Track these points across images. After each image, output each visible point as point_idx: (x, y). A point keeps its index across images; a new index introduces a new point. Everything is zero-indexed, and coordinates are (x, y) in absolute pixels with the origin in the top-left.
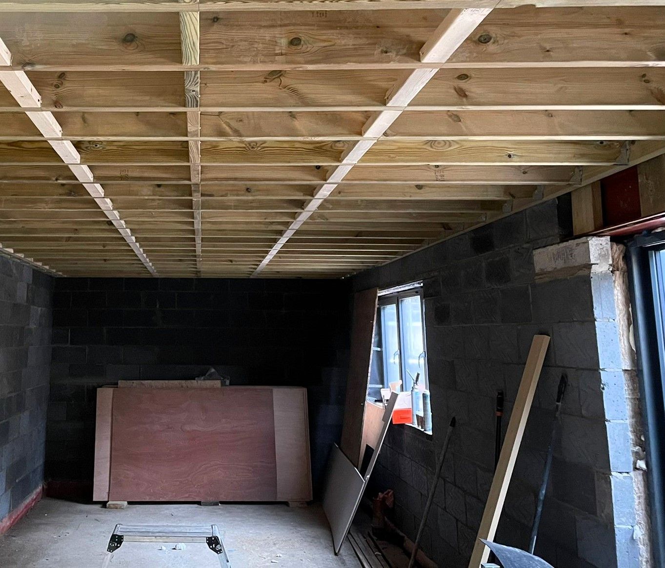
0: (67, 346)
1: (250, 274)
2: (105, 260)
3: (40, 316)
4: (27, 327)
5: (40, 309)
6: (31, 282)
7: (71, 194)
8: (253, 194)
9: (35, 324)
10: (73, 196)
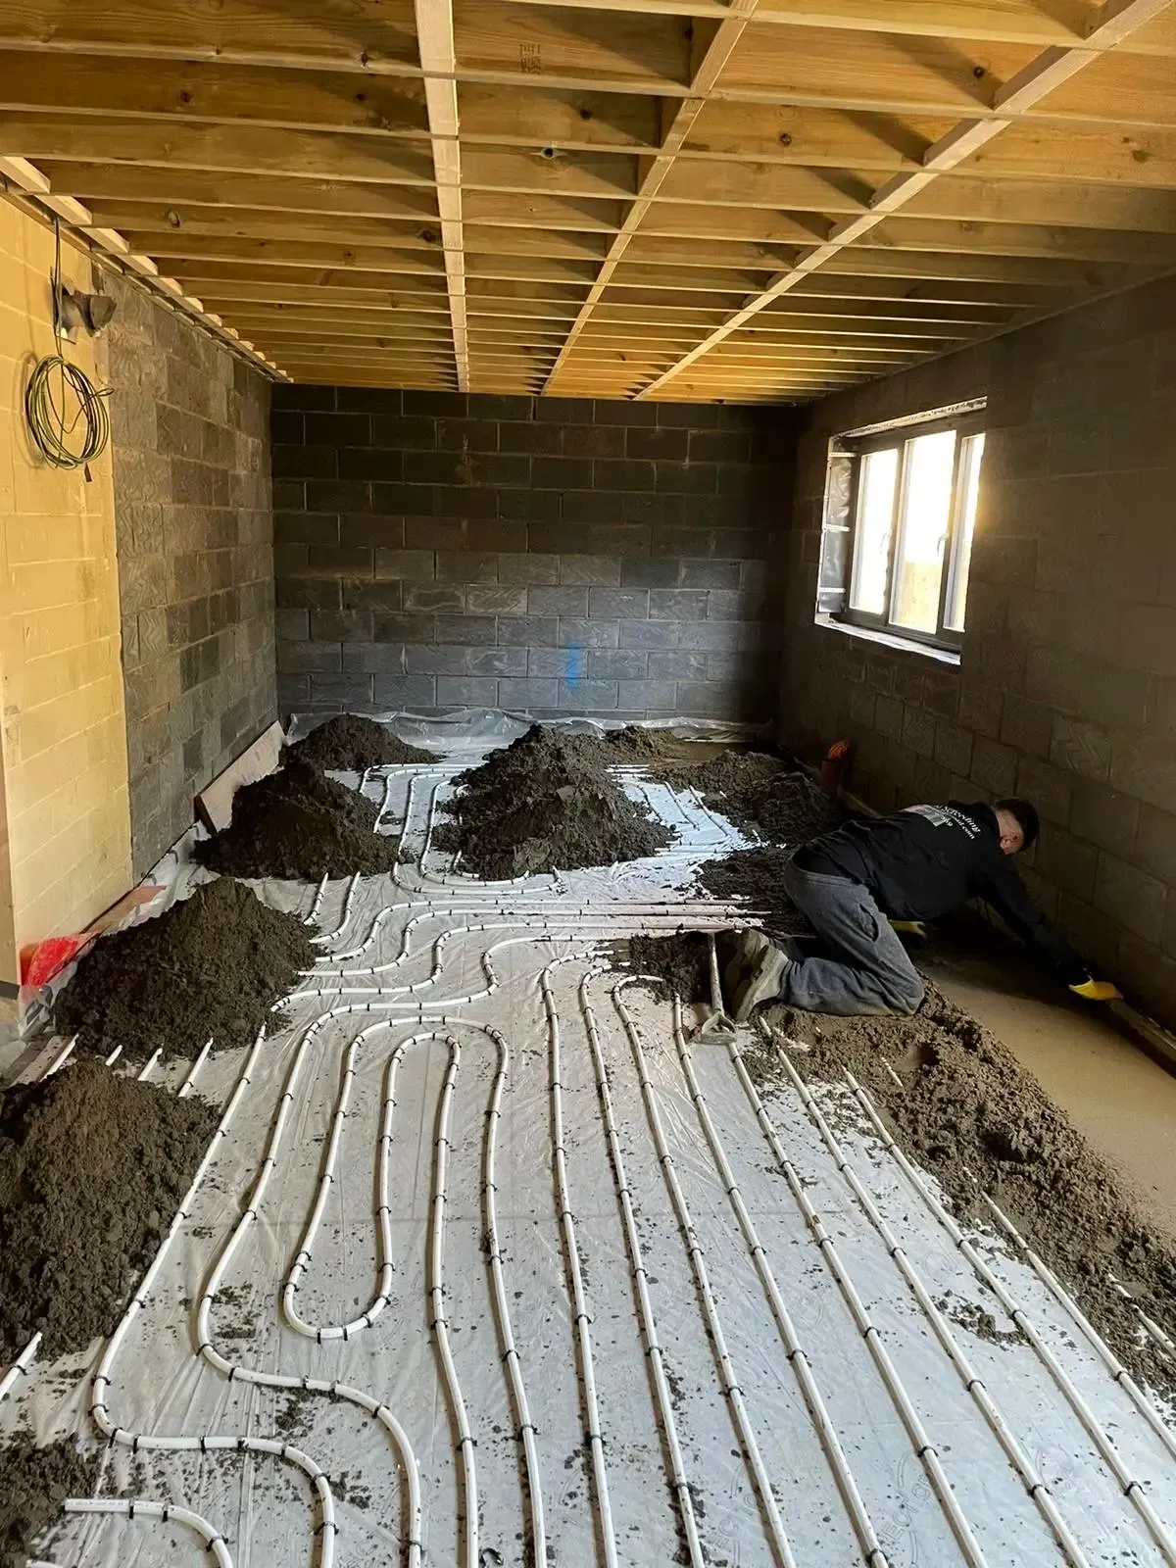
0: (301, 512)
1: (637, 391)
2: (381, 342)
3: (253, 454)
4: (231, 472)
5: (250, 440)
6: (232, 386)
7: (381, 122)
8: (795, 150)
9: (245, 468)
10: (385, 128)
